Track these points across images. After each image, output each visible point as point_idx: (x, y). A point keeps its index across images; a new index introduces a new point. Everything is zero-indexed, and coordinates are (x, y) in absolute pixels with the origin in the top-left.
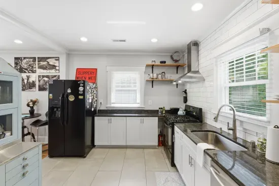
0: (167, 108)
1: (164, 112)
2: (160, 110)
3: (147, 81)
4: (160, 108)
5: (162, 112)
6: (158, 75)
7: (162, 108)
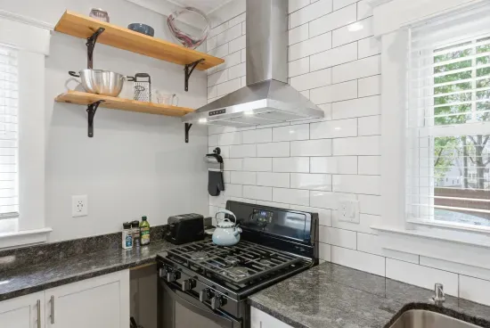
0: (158, 219)
1: (146, 238)
2: (126, 233)
3: (65, 101)
4: (126, 226)
5: (136, 241)
6: (120, 81)
7: (135, 224)
